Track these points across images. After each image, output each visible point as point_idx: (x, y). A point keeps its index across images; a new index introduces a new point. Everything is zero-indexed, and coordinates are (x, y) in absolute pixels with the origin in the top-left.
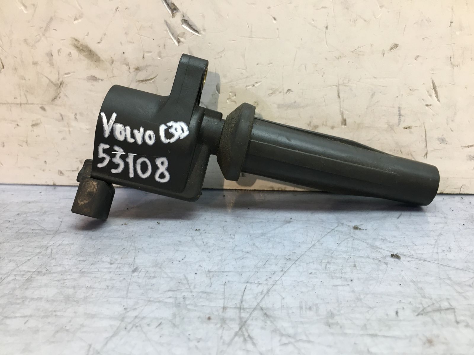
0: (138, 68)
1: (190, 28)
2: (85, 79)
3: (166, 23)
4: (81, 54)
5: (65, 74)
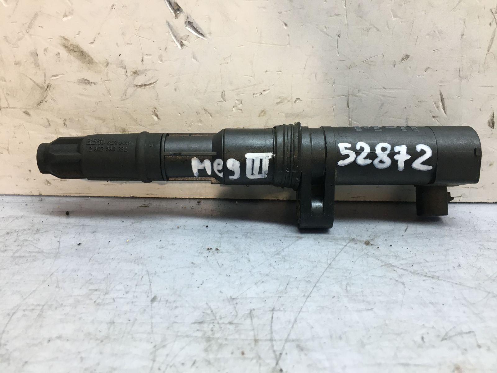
0: (137, 71)
1: (195, 30)
2: (76, 82)
3: (168, 24)
4: (71, 55)
5: (53, 76)
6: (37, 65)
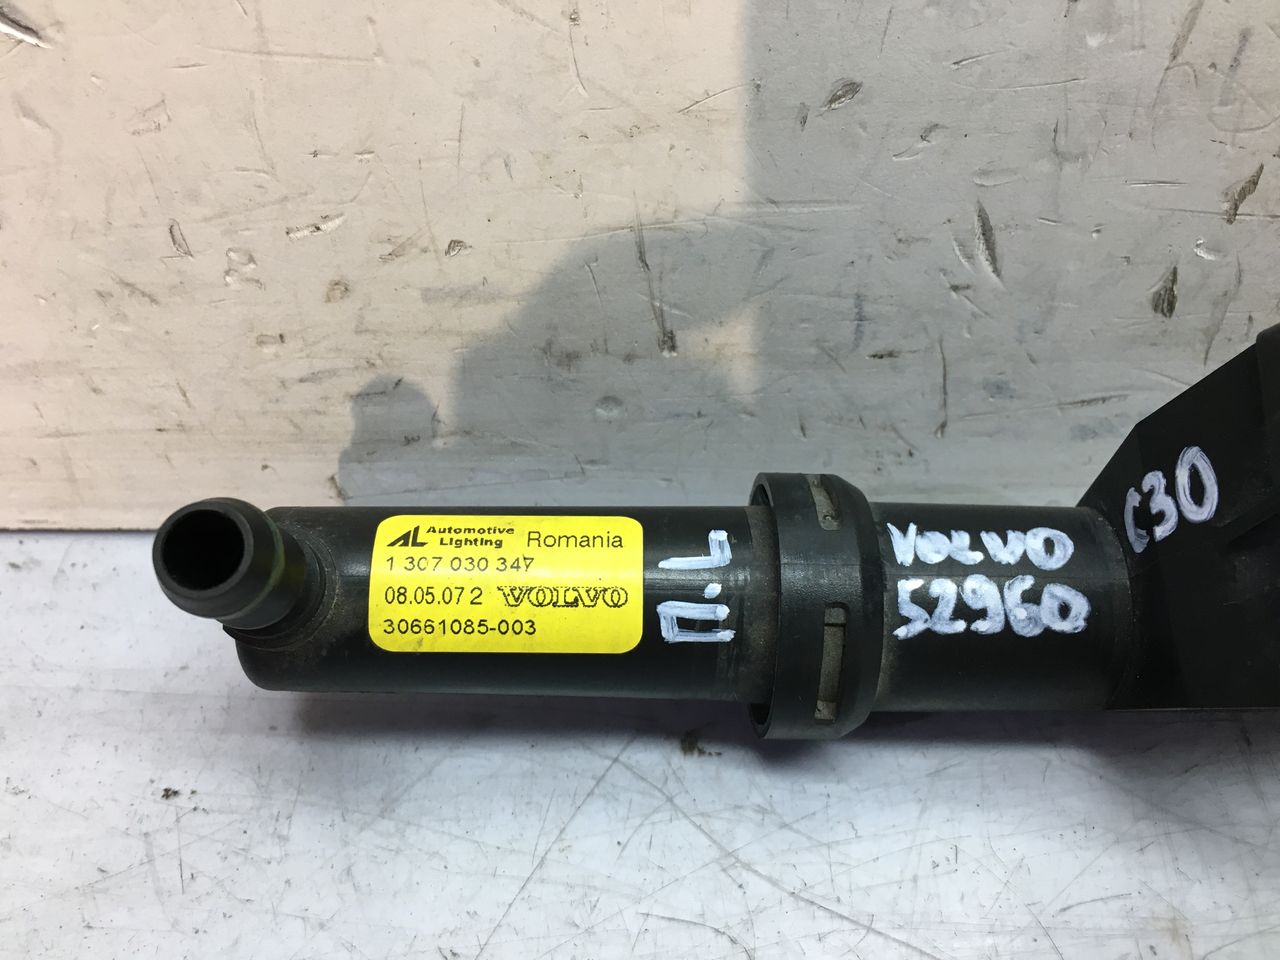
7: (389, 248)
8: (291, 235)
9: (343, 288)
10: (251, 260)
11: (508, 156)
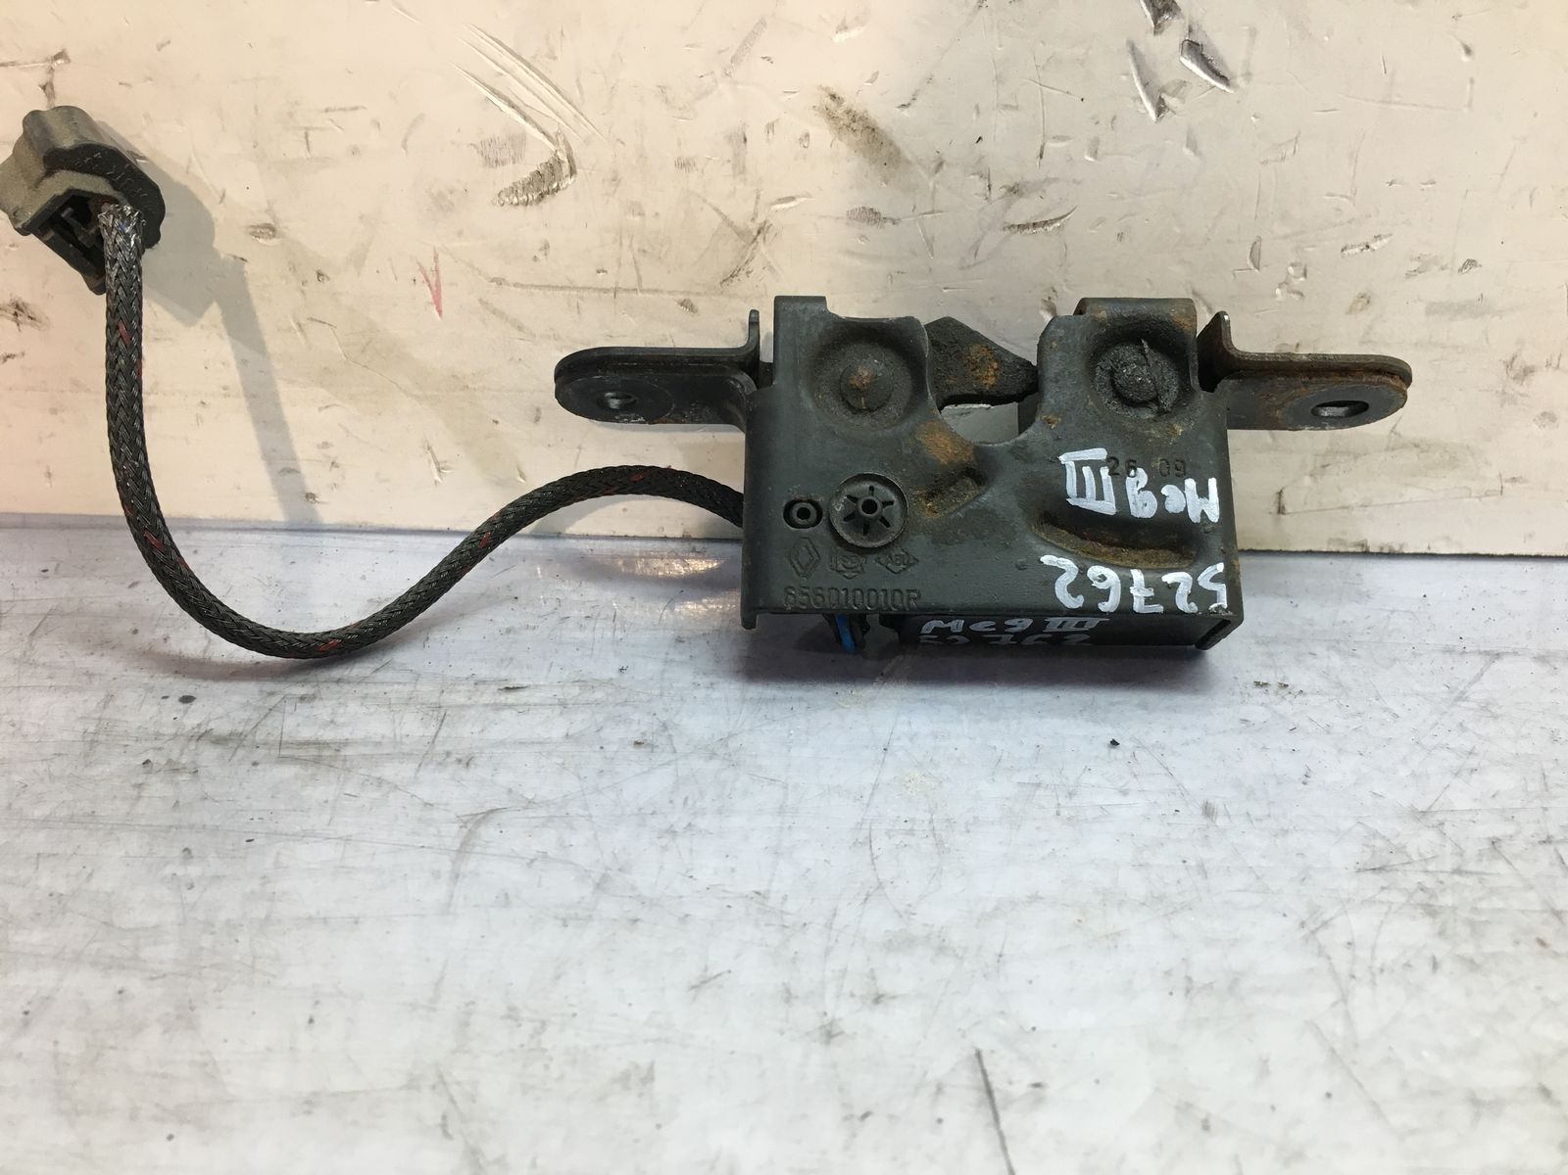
0: (1018, 185)
1: (1205, 66)
2: (842, 218)
3: (1133, 49)
4: (841, 140)
5: (780, 199)
6: (740, 169)
7: (1415, 265)
8: (1345, 252)
9: (1366, 301)
10: (1305, 275)
11: (1535, 189)
